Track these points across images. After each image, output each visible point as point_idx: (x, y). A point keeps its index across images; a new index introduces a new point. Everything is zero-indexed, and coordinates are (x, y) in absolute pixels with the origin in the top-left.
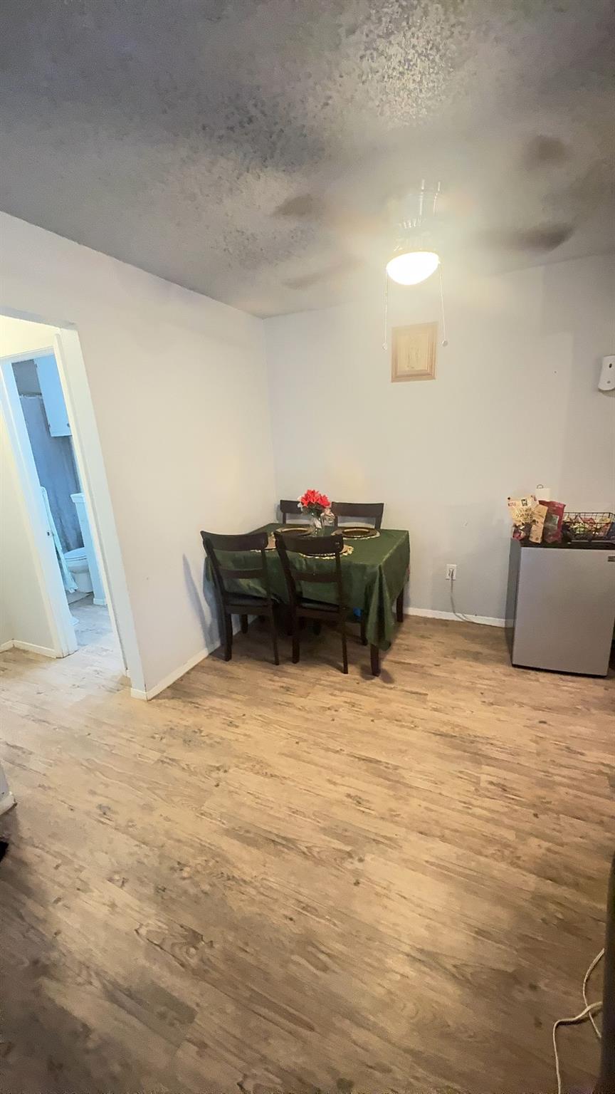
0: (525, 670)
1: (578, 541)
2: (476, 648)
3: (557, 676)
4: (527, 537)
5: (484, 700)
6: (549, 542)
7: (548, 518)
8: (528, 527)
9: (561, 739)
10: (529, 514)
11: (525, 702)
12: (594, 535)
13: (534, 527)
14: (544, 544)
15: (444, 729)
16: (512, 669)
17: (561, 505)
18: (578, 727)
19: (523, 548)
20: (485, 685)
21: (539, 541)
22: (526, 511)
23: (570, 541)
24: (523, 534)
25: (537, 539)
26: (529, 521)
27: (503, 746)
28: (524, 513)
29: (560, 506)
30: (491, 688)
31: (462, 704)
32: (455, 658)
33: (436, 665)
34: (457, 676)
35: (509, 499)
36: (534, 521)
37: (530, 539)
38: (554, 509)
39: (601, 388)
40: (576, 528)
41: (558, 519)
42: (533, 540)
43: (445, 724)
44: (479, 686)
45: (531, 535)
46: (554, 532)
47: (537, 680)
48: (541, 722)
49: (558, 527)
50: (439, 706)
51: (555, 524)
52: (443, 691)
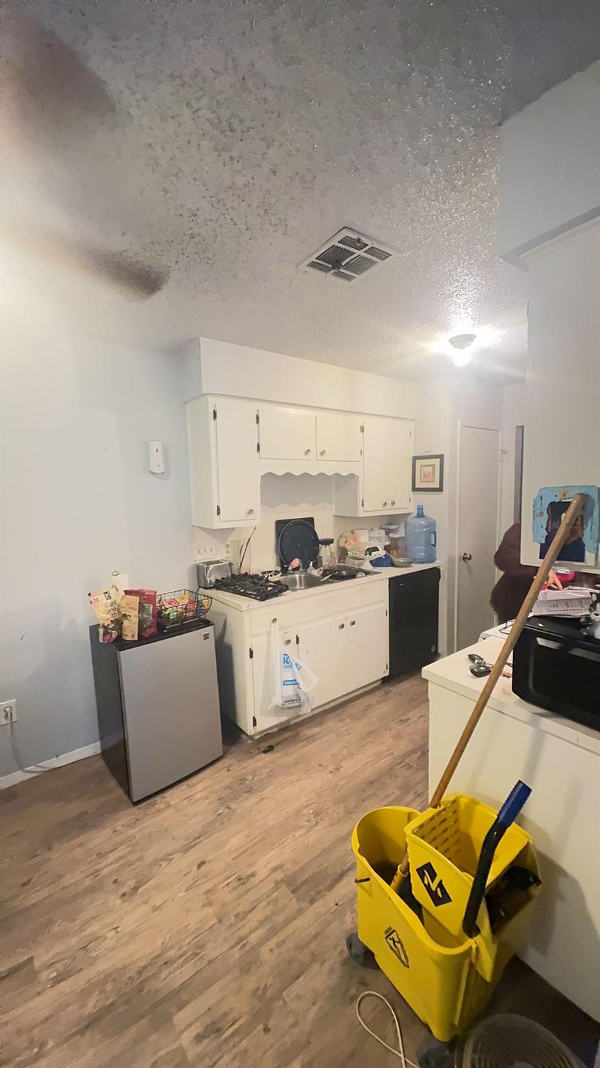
0: (149, 801)
1: (172, 626)
2: (76, 807)
3: (183, 786)
4: (120, 637)
5: (122, 891)
6: (146, 636)
7: (142, 609)
8: (118, 624)
9: (228, 873)
10: (116, 608)
11: (170, 850)
12: (185, 616)
13: (126, 623)
14: (143, 640)
15: (91, 1006)
16: (134, 810)
17: (152, 592)
18: (233, 840)
19: (121, 652)
20: (112, 863)
21: (136, 638)
22: (111, 605)
23: (166, 629)
24: (115, 634)
25: (133, 636)
26: (117, 617)
27: (180, 952)
28: (110, 608)
29: (151, 594)
30: (122, 862)
31: (94, 928)
32: (50, 849)
33: (24, 885)
34: (68, 880)
35: (89, 595)
36: (125, 616)
37: (124, 638)
38: (145, 598)
39: (153, 471)
40: (169, 614)
41: (151, 608)
42: (129, 638)
43: (85, 994)
44: (107, 870)
45: (124, 633)
46: (149, 624)
47: (169, 806)
48: (199, 866)
49: (153, 617)
50: (60, 966)
51: (149, 615)
52: (56, 929)
